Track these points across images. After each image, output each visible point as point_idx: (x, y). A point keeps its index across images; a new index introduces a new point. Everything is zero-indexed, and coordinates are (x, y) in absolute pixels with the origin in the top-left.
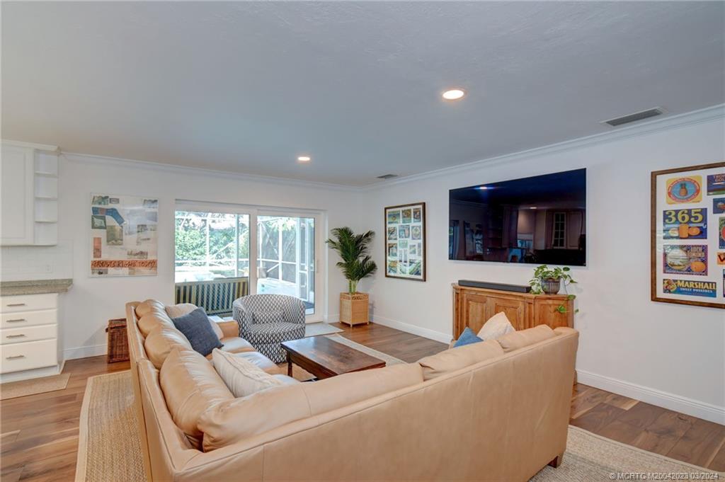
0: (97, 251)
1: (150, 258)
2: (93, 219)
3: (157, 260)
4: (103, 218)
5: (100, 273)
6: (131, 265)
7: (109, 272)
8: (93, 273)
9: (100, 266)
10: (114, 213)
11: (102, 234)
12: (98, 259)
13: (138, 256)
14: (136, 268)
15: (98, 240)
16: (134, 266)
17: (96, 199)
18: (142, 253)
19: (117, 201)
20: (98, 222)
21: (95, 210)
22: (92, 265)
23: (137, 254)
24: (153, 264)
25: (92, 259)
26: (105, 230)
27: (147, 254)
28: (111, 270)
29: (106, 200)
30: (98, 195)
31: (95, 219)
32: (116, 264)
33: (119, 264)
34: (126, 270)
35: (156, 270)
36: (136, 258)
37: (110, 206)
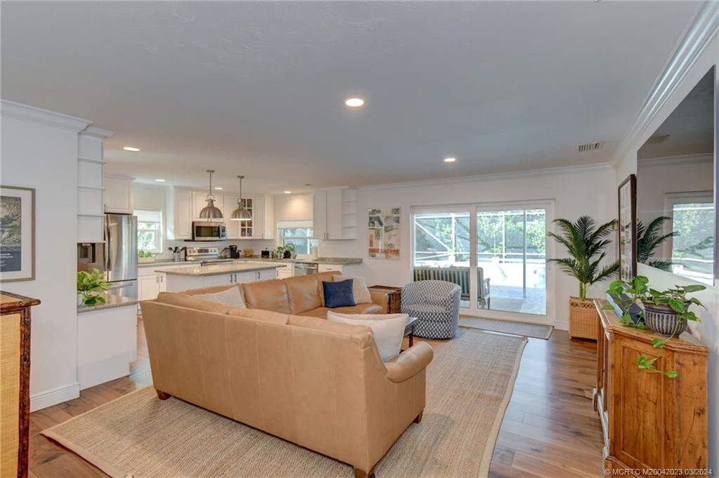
0: (371, 243)
1: (396, 248)
2: (369, 224)
3: (399, 249)
4: (374, 223)
5: (373, 256)
6: (386, 252)
7: (377, 256)
8: (370, 256)
9: (373, 252)
10: (378, 219)
11: (373, 232)
12: (371, 248)
14: (389, 254)
15: (371, 236)
17: (371, 212)
18: (391, 245)
19: (380, 211)
20: (372, 225)
21: (371, 218)
22: (369, 251)
23: (389, 245)
24: (397, 252)
25: (369, 248)
26: (374, 230)
27: (394, 245)
29: (375, 212)
30: (372, 209)
32: (380, 251)
34: (384, 255)
35: (399, 256)
36: (389, 248)
37: (377, 215)
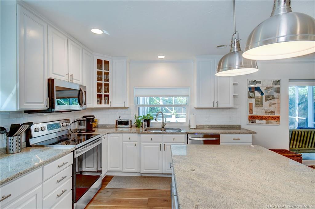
0: (251, 110)
1: (276, 115)
2: (249, 93)
3: (280, 116)
4: (253, 92)
5: (252, 122)
6: (266, 118)
7: (256, 122)
8: (249, 122)
9: (252, 119)
10: (258, 89)
11: (253, 101)
12: (251, 115)
13: (270, 113)
14: (269, 121)
15: (251, 105)
16: (268, 119)
17: (250, 82)
18: (272, 112)
19: (260, 82)
20: (251, 94)
21: (250, 88)
22: (249, 118)
23: (270, 112)
24: (278, 118)
25: (249, 114)
26: (254, 99)
27: (275, 113)
28: (257, 121)
29: (255, 82)
30: (251, 80)
31: (250, 93)
32: (260, 118)
33: (261, 118)
34: (264, 121)
35: (279, 122)
36: (269, 115)
37: (257, 85)
